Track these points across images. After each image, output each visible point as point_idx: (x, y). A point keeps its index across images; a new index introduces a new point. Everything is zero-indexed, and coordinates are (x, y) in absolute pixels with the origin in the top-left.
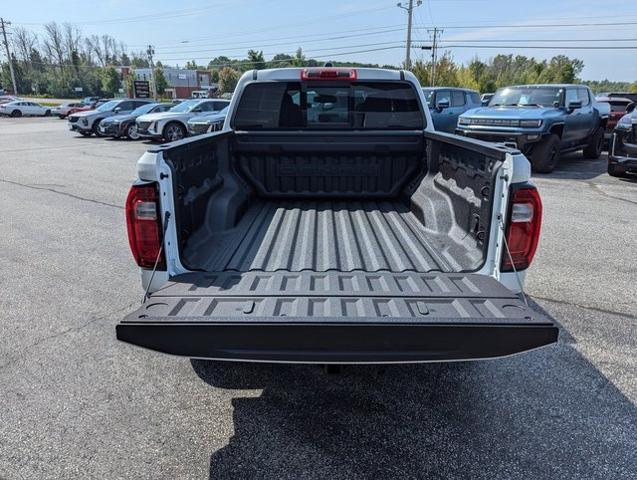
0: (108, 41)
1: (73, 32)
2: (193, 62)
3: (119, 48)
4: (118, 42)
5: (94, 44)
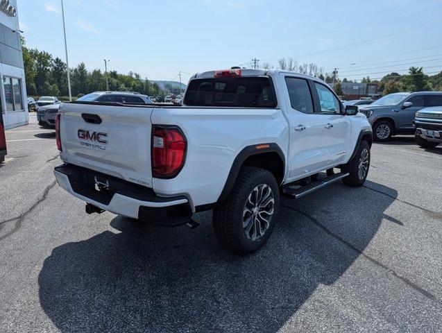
0: (312, 67)
1: (293, 63)
2: (368, 78)
3: (319, 71)
4: (318, 67)
5: (304, 70)
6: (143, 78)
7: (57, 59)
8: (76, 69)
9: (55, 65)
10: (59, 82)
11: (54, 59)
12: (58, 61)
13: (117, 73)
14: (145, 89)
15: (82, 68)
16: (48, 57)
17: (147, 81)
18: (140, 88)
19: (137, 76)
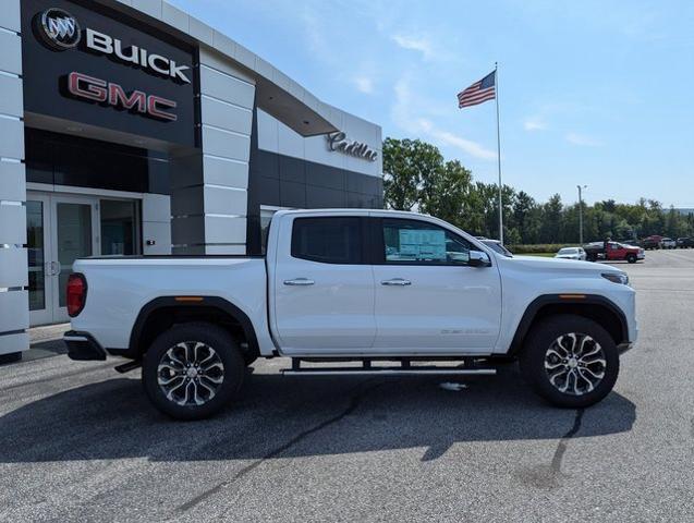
6: (665, 206)
7: (521, 193)
8: (547, 204)
9: (518, 201)
10: (521, 224)
11: (517, 193)
12: (522, 196)
13: (616, 203)
14: (667, 225)
15: (555, 202)
16: (510, 192)
17: (673, 211)
18: (656, 224)
19: (654, 204)
